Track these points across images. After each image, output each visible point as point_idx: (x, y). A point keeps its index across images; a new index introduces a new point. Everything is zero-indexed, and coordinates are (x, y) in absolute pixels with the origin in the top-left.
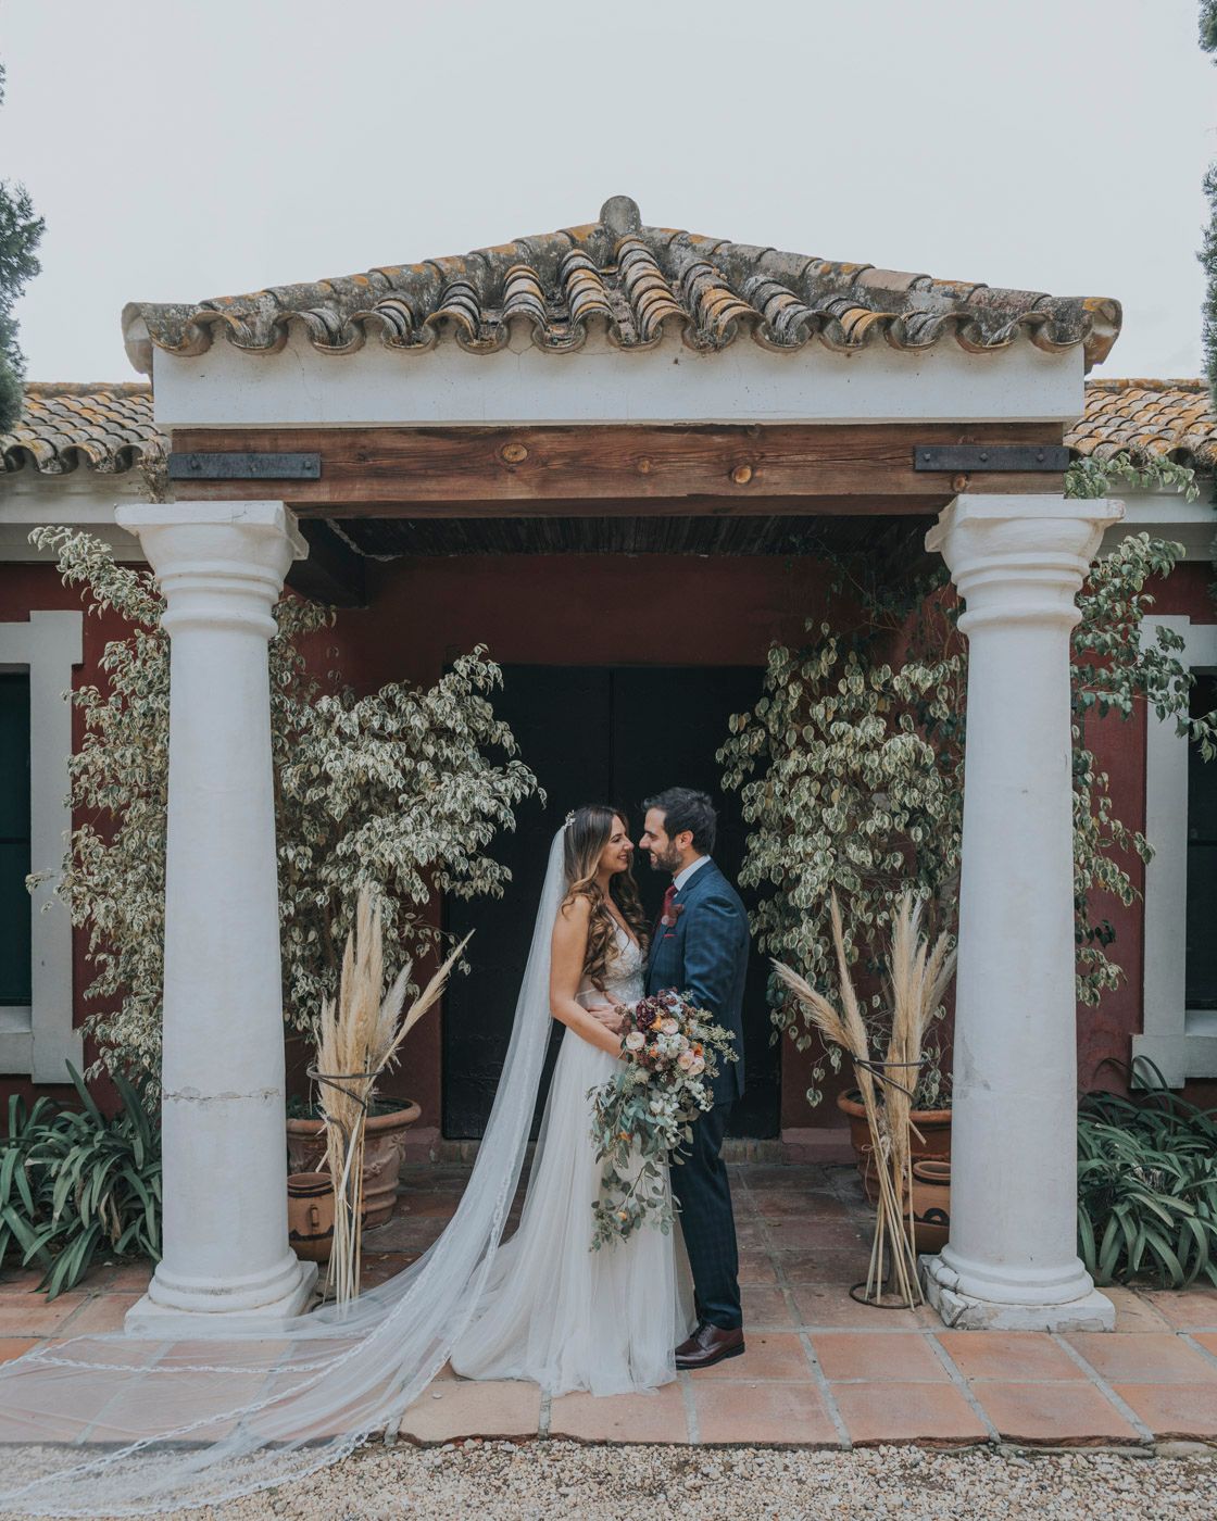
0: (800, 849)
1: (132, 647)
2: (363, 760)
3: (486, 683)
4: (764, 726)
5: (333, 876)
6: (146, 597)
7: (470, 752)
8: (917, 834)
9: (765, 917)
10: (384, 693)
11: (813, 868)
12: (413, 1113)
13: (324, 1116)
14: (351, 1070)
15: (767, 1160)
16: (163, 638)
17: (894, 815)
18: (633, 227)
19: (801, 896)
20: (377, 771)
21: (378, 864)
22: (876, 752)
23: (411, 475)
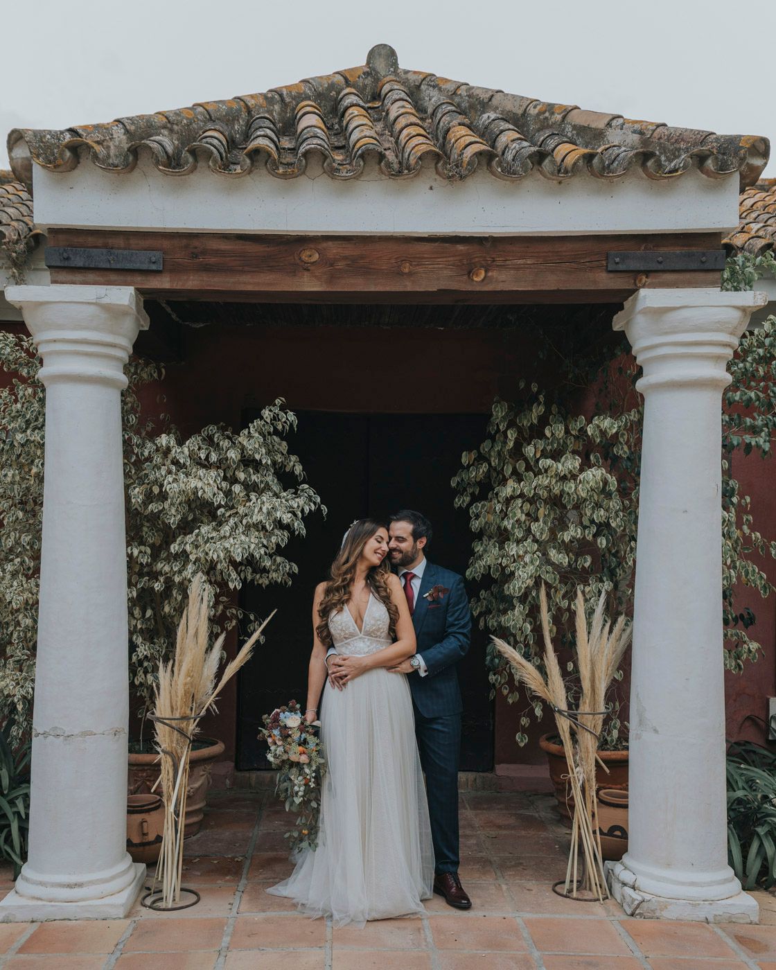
0: (514, 552)
1: (12, 392)
2: (194, 483)
3: (283, 427)
4: (487, 460)
5: (167, 568)
6: (23, 355)
7: (270, 478)
8: (602, 542)
9: (485, 602)
10: (206, 432)
11: (524, 567)
12: (218, 748)
13: (159, 749)
14: (180, 713)
15: (484, 789)
16: (39, 387)
17: (585, 527)
18: (392, 69)
19: (515, 587)
20: (204, 491)
21: (203, 559)
22: (572, 481)
23: (230, 270)
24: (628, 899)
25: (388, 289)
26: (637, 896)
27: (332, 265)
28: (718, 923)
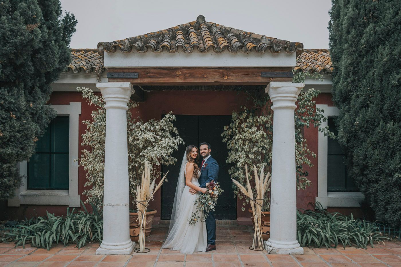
0: (239, 155)
1: (97, 112)
2: (146, 135)
3: (172, 119)
4: (232, 129)
5: (139, 160)
6: (100, 101)
7: (168, 134)
8: (264, 152)
9: (233, 170)
10: (150, 121)
11: (241, 159)
12: (155, 212)
13: (138, 210)
14: (143, 200)
15: (233, 224)
16: (104, 110)
17: (259, 148)
18: (204, 22)
19: (239, 165)
20: (149, 138)
21: (149, 157)
22: (255, 134)
23: (157, 77)
24: (269, 249)
25: (200, 81)
26: (271, 248)
27: (185, 75)
28: (292, 254)
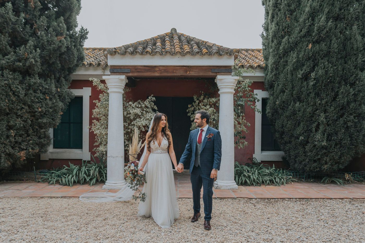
1: (103, 95)
2: (135, 111)
3: (153, 100)
4: (194, 106)
5: (131, 127)
6: (105, 88)
7: (151, 110)
8: (214, 122)
10: (138, 101)
13: (130, 160)
14: (134, 153)
16: (108, 94)
18: (175, 33)
20: (137, 112)
23: (143, 72)
25: (171, 75)
27: (161, 71)
